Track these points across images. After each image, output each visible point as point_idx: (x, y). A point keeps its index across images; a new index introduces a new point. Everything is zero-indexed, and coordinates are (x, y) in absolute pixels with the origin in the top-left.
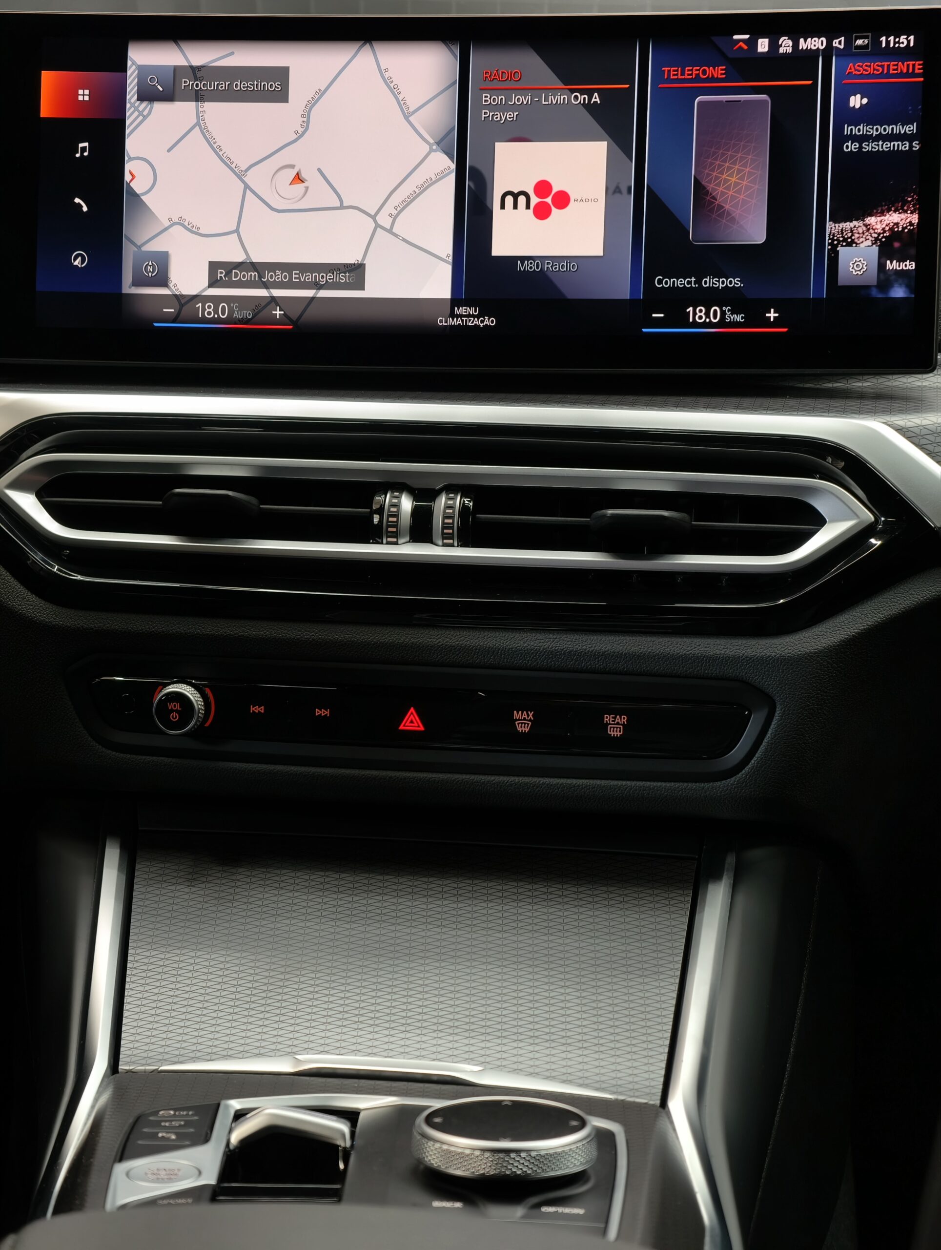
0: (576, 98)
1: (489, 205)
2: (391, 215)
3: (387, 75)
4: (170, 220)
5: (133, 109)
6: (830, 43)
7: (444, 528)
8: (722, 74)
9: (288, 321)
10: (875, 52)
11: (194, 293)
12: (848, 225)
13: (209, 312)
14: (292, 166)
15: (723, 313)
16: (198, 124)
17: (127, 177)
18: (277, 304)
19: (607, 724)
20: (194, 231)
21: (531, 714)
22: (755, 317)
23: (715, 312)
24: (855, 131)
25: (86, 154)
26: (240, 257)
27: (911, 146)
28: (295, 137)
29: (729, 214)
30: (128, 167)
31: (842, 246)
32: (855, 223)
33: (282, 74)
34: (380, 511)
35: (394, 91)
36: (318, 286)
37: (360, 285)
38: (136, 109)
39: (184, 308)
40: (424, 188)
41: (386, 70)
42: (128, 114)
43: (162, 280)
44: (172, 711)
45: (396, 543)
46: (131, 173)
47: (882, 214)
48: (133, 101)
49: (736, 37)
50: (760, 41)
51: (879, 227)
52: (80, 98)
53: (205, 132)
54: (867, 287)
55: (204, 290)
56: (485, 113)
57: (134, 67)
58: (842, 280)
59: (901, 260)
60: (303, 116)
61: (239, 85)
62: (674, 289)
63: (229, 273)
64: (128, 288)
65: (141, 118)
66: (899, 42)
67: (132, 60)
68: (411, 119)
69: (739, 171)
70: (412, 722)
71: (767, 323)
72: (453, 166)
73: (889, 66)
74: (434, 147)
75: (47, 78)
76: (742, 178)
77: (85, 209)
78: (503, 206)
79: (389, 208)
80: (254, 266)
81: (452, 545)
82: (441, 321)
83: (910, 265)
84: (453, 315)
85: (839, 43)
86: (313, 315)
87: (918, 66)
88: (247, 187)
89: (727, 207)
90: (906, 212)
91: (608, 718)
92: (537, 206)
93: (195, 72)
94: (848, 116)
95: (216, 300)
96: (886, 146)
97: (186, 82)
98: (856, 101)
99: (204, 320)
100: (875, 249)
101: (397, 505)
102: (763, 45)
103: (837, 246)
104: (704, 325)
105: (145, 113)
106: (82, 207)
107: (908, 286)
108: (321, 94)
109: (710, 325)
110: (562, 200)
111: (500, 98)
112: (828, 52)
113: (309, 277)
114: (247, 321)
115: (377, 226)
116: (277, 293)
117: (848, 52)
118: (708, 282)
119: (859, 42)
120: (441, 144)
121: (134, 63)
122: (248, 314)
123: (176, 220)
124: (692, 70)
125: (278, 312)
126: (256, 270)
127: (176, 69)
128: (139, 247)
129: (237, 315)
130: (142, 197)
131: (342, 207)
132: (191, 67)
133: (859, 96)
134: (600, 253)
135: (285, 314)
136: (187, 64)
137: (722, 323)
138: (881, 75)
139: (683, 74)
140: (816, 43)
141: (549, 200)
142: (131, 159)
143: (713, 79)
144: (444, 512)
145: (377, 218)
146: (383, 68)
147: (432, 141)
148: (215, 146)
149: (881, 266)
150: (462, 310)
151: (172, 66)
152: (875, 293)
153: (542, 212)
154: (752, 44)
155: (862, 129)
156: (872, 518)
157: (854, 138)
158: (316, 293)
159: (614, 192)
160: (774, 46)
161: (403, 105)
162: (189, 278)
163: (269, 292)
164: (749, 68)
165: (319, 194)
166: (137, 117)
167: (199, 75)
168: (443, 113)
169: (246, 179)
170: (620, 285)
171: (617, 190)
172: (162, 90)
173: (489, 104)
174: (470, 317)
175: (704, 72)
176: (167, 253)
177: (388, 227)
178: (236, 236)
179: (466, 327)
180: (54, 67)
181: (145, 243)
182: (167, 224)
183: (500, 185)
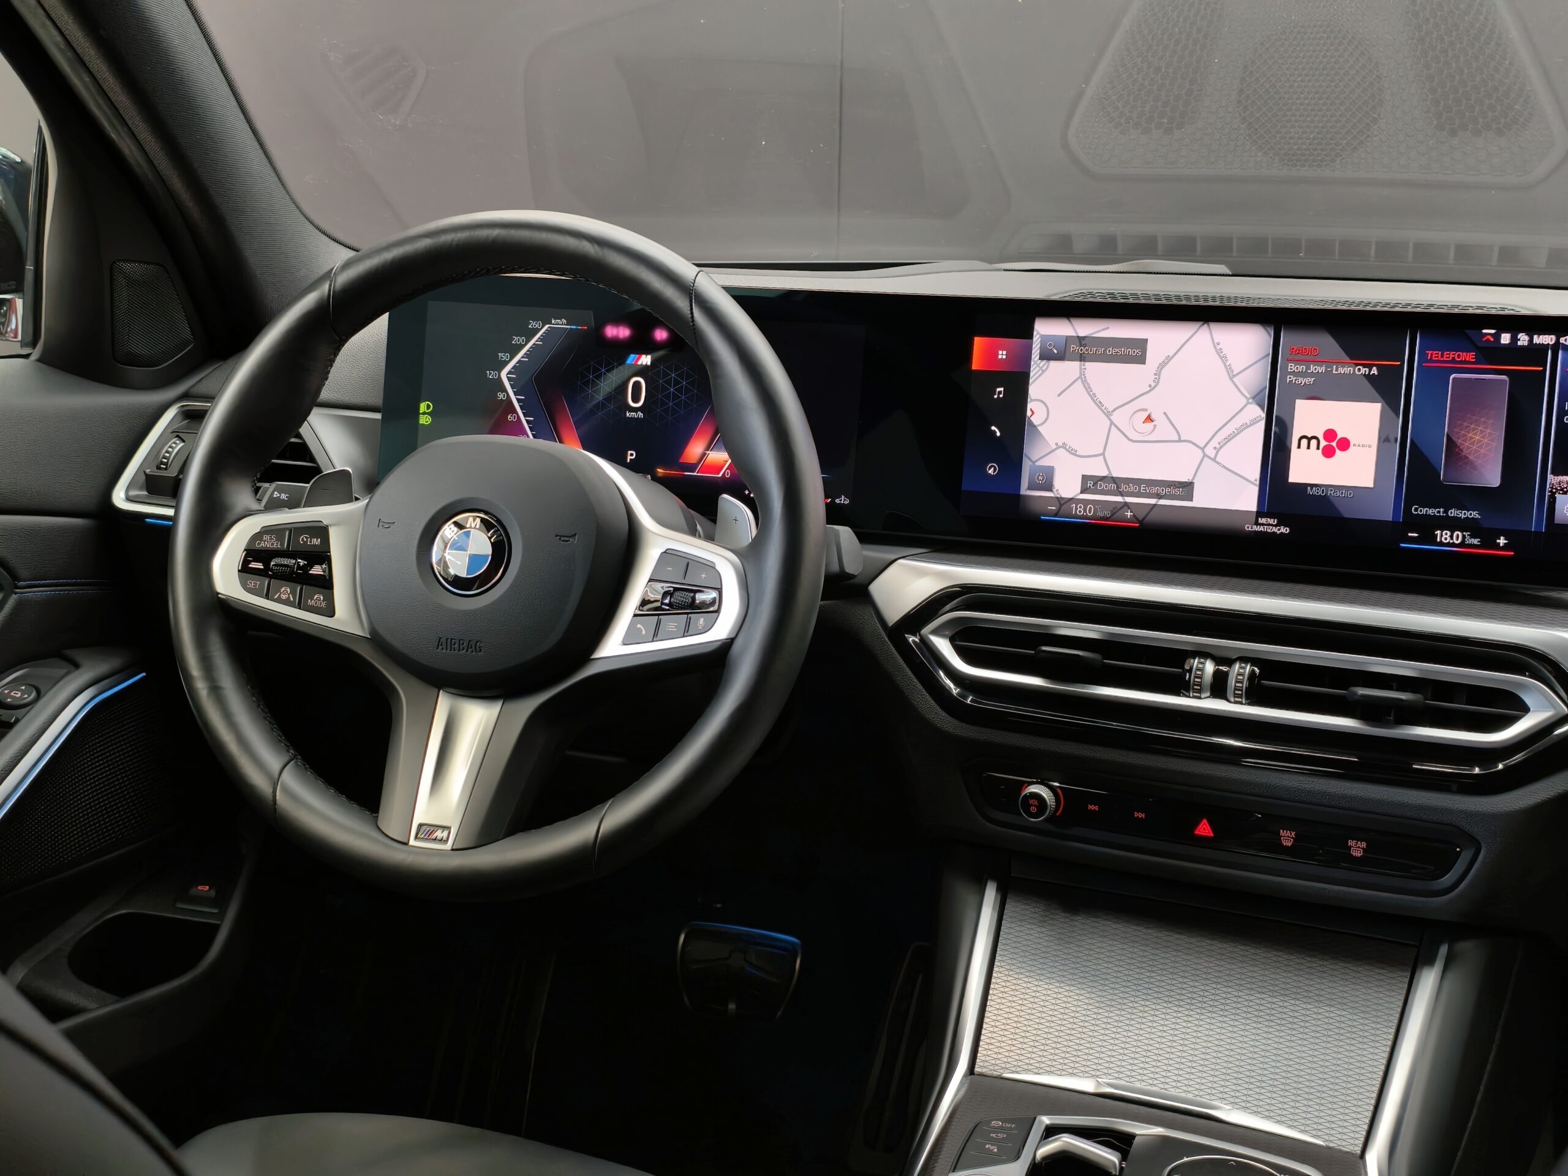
0: (1359, 370)
1: (1288, 443)
2: (1215, 448)
3: (1218, 347)
4: (1057, 444)
5: (1035, 365)
6: (1558, 341)
7: (1235, 689)
8: (1474, 358)
9: (1134, 520)
11: (1071, 497)
12: (1564, 478)
13: (1079, 510)
14: (1146, 410)
15: (1464, 537)
16: (1080, 377)
17: (1029, 413)
18: (1129, 508)
19: (1351, 847)
20: (1073, 452)
21: (1293, 833)
22: (1489, 542)
23: (1457, 535)
25: (1001, 396)
26: (1104, 473)
28: (1149, 389)
29: (1472, 463)
30: (1029, 406)
31: (1559, 493)
33: (1142, 344)
34: (1190, 671)
35: (1224, 359)
36: (1159, 496)
37: (1189, 497)
38: (1038, 365)
39: (1062, 507)
40: (1241, 430)
41: (1218, 344)
42: (1032, 369)
43: (1049, 487)
44: (1032, 805)
45: (1200, 698)
46: (1031, 410)
48: (1035, 360)
49: (1484, 331)
50: (1503, 335)
52: (1000, 357)
53: (1085, 382)
55: (1077, 495)
56: (1290, 378)
57: (1038, 336)
58: (1558, 521)
60: (1155, 374)
61: (1111, 351)
62: (1427, 516)
63: (1095, 484)
64: (1024, 491)
67: (1037, 331)
68: (1234, 379)
69: (1482, 431)
70: (1204, 829)
71: (1497, 547)
72: (1264, 415)
74: (1251, 401)
75: (978, 341)
76: (1484, 437)
77: (998, 434)
78: (1299, 447)
79: (1214, 443)
80: (1114, 480)
81: (1241, 703)
82: (1250, 528)
84: (1257, 523)
85: (1564, 340)
86: (1154, 517)
88: (1112, 423)
89: (1471, 457)
91: (1351, 843)
92: (1325, 448)
93: (1081, 340)
95: (1086, 502)
97: (1074, 347)
99: (1077, 516)
101: (1202, 670)
102: (1505, 339)
103: (1555, 493)
104: (1449, 545)
105: (1044, 369)
106: (996, 432)
108: (1169, 359)
109: (1453, 545)
110: (1344, 444)
111: (1301, 368)
112: (1556, 347)
113: (1154, 490)
114: (1107, 519)
115: (1205, 455)
116: (1129, 500)
118: (1453, 513)
120: (1256, 399)
121: (1038, 333)
122: (1107, 514)
123: (1061, 444)
124: (1449, 354)
125: (1129, 514)
126: (1115, 483)
127: (1067, 338)
128: (1034, 462)
129: (1100, 514)
130: (1038, 428)
131: (1180, 441)
132: (1078, 337)
134: (1371, 485)
135: (1134, 515)
136: (1075, 335)
137: (1462, 544)
139: (1442, 356)
140: (1548, 339)
141: (1334, 444)
142: (1031, 400)
143: (1465, 362)
144: (1237, 678)
145: (1205, 450)
146: (1216, 342)
147: (1248, 396)
148: (1091, 393)
150: (1264, 520)
151: (1064, 335)
153: (1328, 453)
154: (1497, 336)
156: (1566, 710)
158: (1157, 502)
159: (1384, 442)
160: (1514, 339)
161: (1229, 369)
162: (1067, 486)
163: (1124, 499)
164: (1493, 355)
165: (1164, 430)
166: (1038, 371)
167: (1083, 342)
168: (1258, 376)
169: (1112, 418)
170: (1385, 510)
171: (1387, 440)
172: (1055, 353)
173: (1293, 372)
174: (1270, 526)
175: (1459, 356)
176: (1053, 467)
177: (1213, 457)
178: (1102, 457)
179: (1266, 533)
180: (983, 334)
181: (1038, 460)
182: (1054, 447)
183: (1298, 430)
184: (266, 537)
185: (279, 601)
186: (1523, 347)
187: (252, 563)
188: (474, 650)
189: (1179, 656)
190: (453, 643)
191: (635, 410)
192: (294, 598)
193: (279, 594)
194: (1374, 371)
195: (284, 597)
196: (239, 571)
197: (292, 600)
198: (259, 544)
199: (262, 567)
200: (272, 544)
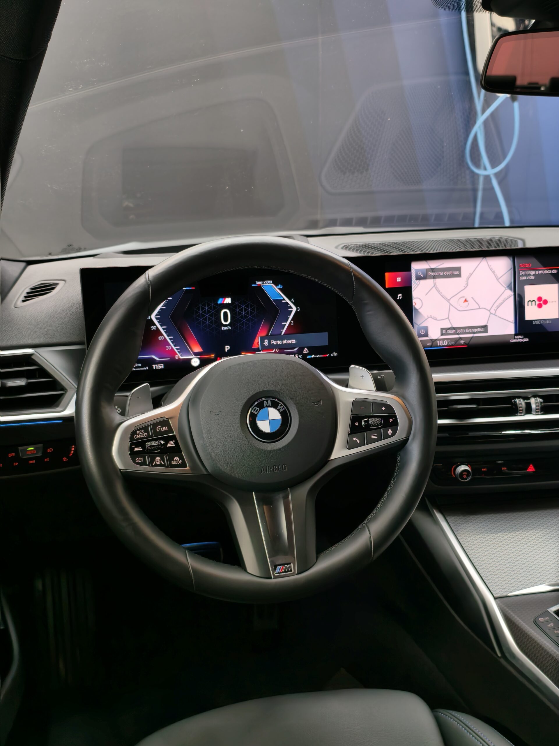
0: (548, 271)
1: (524, 304)
2: (494, 310)
3: (491, 267)
7: (536, 409)
11: (437, 338)
13: (441, 343)
14: (464, 297)
16: (434, 286)
17: (414, 304)
18: (462, 339)
20: (435, 319)
25: (401, 298)
26: (449, 326)
28: (464, 288)
30: (414, 301)
33: (459, 269)
35: (493, 272)
36: (473, 333)
37: (486, 331)
38: (415, 283)
39: (434, 343)
40: (504, 301)
41: (490, 266)
42: (412, 285)
43: (426, 335)
44: (464, 475)
45: (523, 415)
46: (415, 303)
48: (414, 280)
52: (398, 281)
53: (436, 288)
55: (439, 337)
56: (521, 278)
57: (414, 270)
60: (466, 281)
61: (447, 273)
63: (446, 331)
65: (417, 286)
67: (413, 267)
68: (499, 280)
70: (531, 469)
72: (513, 294)
74: (506, 288)
78: (528, 305)
79: (494, 308)
81: (539, 415)
82: (512, 341)
84: (515, 339)
86: (473, 342)
88: (450, 304)
92: (538, 304)
93: (433, 270)
95: (443, 340)
97: (430, 273)
99: (440, 346)
105: (418, 284)
108: (471, 274)
110: (546, 302)
111: (526, 272)
113: (471, 330)
114: (453, 345)
115: (491, 313)
116: (462, 336)
120: (509, 287)
122: (453, 343)
123: (429, 316)
125: (462, 342)
126: (455, 329)
127: (427, 269)
128: (419, 325)
129: (450, 344)
130: (419, 310)
131: (480, 308)
135: (464, 343)
136: (430, 268)
141: (542, 302)
142: (415, 298)
144: (535, 404)
145: (491, 311)
147: (505, 287)
148: (440, 292)
150: (516, 337)
151: (424, 269)
153: (540, 306)
158: (473, 335)
161: (496, 276)
162: (434, 334)
163: (459, 336)
165: (472, 304)
166: (416, 285)
167: (434, 271)
168: (508, 278)
169: (450, 302)
172: (423, 276)
173: (522, 275)
174: (520, 339)
176: (427, 327)
177: (494, 313)
178: (448, 319)
179: (519, 342)
180: (389, 271)
181: (420, 324)
182: (427, 318)
183: (527, 299)
184: (138, 432)
185: (156, 465)
187: (136, 448)
188: (282, 470)
189: (509, 400)
190: (270, 468)
191: (226, 326)
192: (164, 462)
193: (155, 462)
194: (554, 271)
195: (158, 463)
196: (130, 454)
197: (163, 463)
198: (136, 437)
199: (141, 449)
200: (143, 435)
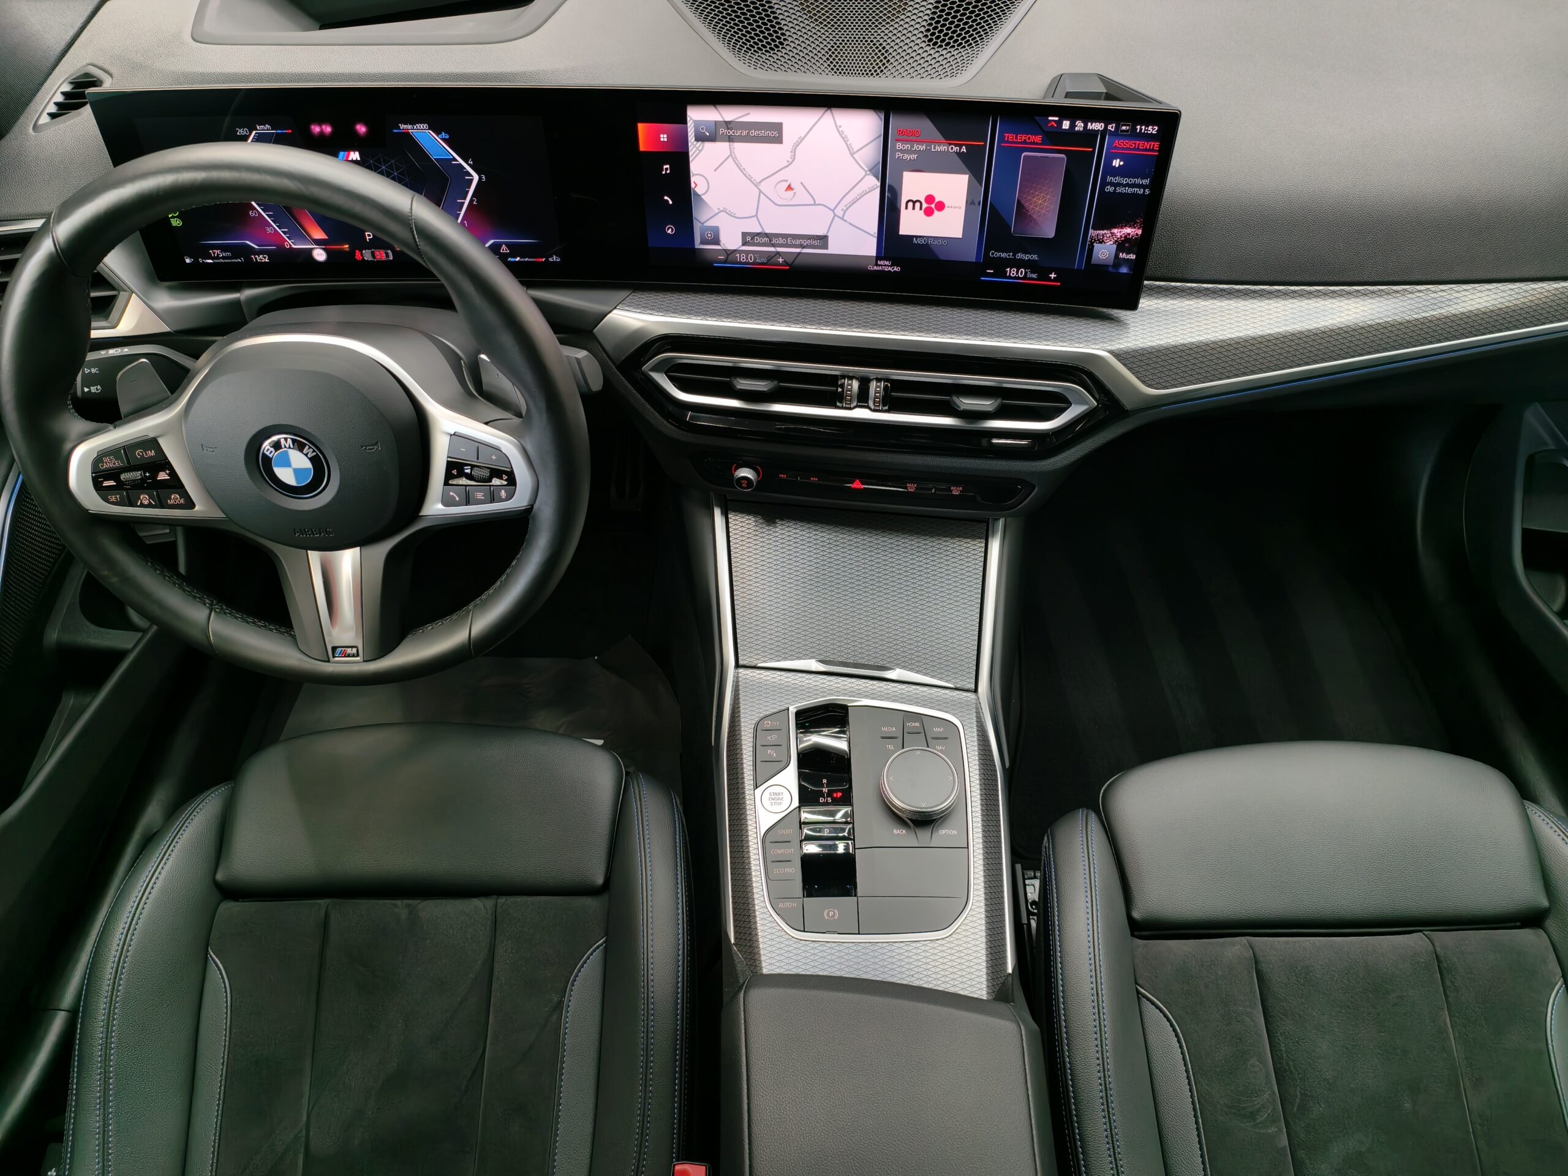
0: (952, 148)
1: (898, 206)
2: (842, 210)
3: (840, 129)
4: (719, 209)
5: (693, 146)
6: (1106, 127)
7: (874, 402)
8: (1040, 140)
9: (785, 264)
10: (1134, 135)
11: (735, 249)
12: (1102, 232)
13: (743, 258)
14: (787, 181)
15: (1026, 273)
16: (731, 155)
17: (693, 185)
18: (780, 256)
19: (952, 490)
20: (732, 215)
21: (915, 485)
22: (1044, 275)
23: (1022, 272)
24: (1113, 180)
25: (668, 172)
26: (759, 230)
27: (1144, 192)
28: (787, 164)
29: (1035, 220)
30: (693, 179)
31: (1097, 243)
32: (1106, 231)
33: (778, 127)
34: (842, 386)
35: (845, 139)
36: (802, 246)
37: (825, 247)
38: (695, 146)
39: (730, 257)
40: (862, 196)
41: (840, 127)
42: (690, 149)
43: (716, 241)
44: (743, 483)
45: (850, 409)
46: (694, 183)
47: (1122, 228)
48: (692, 141)
49: (1050, 118)
50: (1064, 122)
51: (1119, 235)
52: (662, 140)
53: (735, 160)
54: (1107, 266)
55: (740, 247)
56: (898, 155)
57: (691, 121)
58: (1094, 261)
59: (1128, 253)
60: (791, 152)
61: (754, 133)
62: (1000, 258)
63: (753, 238)
64: (698, 245)
65: (698, 151)
66: (1147, 130)
67: (690, 116)
68: (855, 156)
69: (1043, 197)
70: (858, 484)
71: (1050, 279)
72: (879, 184)
73: (1139, 144)
74: (868, 173)
76: (1045, 201)
77: (671, 202)
78: (906, 208)
79: (842, 206)
80: (767, 235)
81: (879, 411)
82: (872, 268)
83: (1133, 257)
84: (877, 265)
85: (1111, 127)
86: (799, 261)
87: (1157, 145)
88: (760, 191)
89: (1034, 216)
90: (1135, 228)
92: (926, 209)
93: (728, 124)
94: (1111, 171)
95: (747, 252)
96: (1130, 190)
97: (722, 131)
98: (1116, 163)
99: (741, 263)
100: (1115, 246)
101: (851, 385)
102: (1066, 125)
103: (1094, 243)
104: (1015, 278)
105: (700, 148)
106: (669, 201)
107: (1130, 269)
108: (802, 139)
109: (1018, 278)
110: (941, 206)
111: (907, 146)
112: (1104, 132)
113: (798, 242)
114: (764, 264)
115: (835, 215)
116: (780, 249)
117: (1116, 134)
118: (1020, 256)
119: (1124, 128)
120: (872, 171)
121: (691, 119)
122: (764, 260)
123: (721, 209)
124: (1022, 137)
125: (781, 260)
126: (768, 237)
127: (716, 122)
128: (703, 224)
129: (758, 261)
130: (703, 197)
131: (815, 204)
132: (725, 121)
133: (1118, 160)
134: (960, 236)
135: (785, 262)
136: (722, 120)
137: (1025, 278)
138: (1134, 149)
139: (1017, 138)
140: (1098, 126)
141: (933, 206)
142: (694, 175)
143: (1034, 143)
144: (876, 390)
145: (835, 211)
146: (838, 125)
147: (866, 169)
148: (741, 168)
149: (1117, 256)
150: (882, 262)
151: (713, 120)
152: (1110, 269)
153: (929, 212)
154: (1060, 123)
155: (1117, 180)
156: (1096, 404)
157: (1112, 184)
158: (801, 251)
159: (971, 204)
160: (1073, 125)
161: (849, 147)
162: (731, 240)
163: (776, 249)
164: (1056, 138)
165: (801, 197)
166: (695, 151)
167: (730, 126)
168: (871, 153)
169: (760, 187)
170: (970, 254)
171: (973, 203)
172: (709, 135)
173: (900, 149)
174: (886, 266)
175: (1029, 138)
176: (718, 227)
177: (841, 216)
178: (756, 218)
179: (883, 272)
180: (644, 120)
181: (706, 222)
182: (717, 211)
183: (905, 196)
184: (105, 460)
185: (142, 506)
186: (1079, 131)
187: (104, 482)
188: (326, 534)
190: (307, 531)
192: (155, 501)
193: (140, 501)
194: (964, 149)
195: (146, 502)
196: (96, 491)
197: (154, 503)
198: (102, 466)
199: (114, 484)
200: (114, 464)
